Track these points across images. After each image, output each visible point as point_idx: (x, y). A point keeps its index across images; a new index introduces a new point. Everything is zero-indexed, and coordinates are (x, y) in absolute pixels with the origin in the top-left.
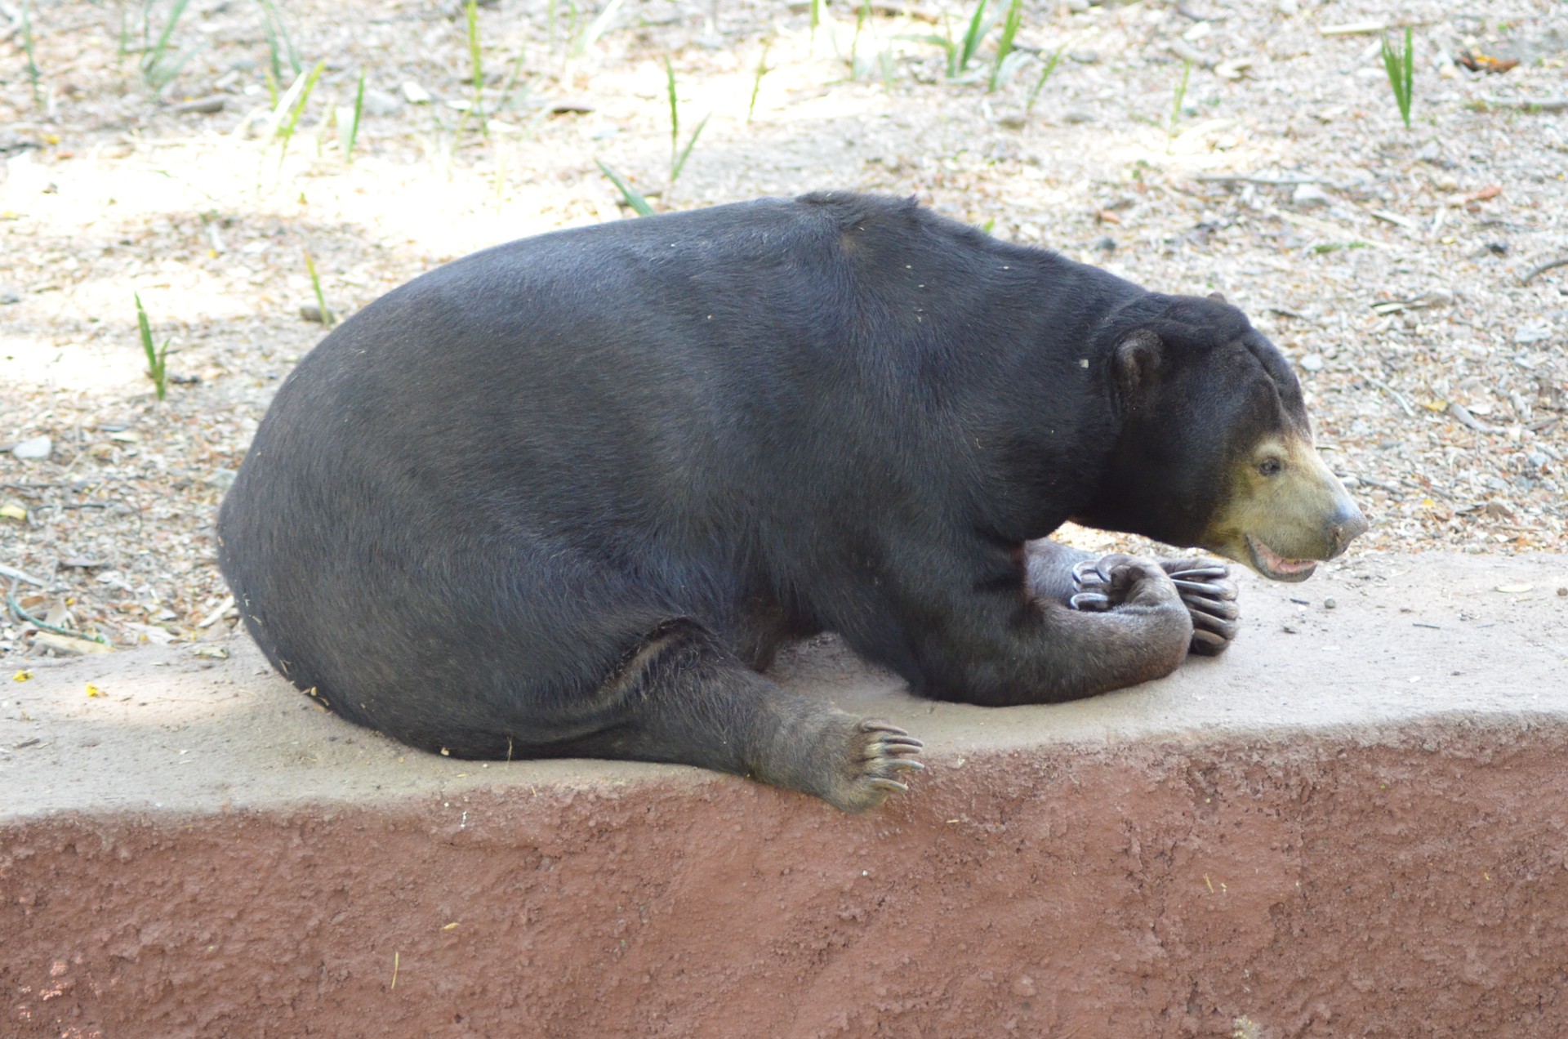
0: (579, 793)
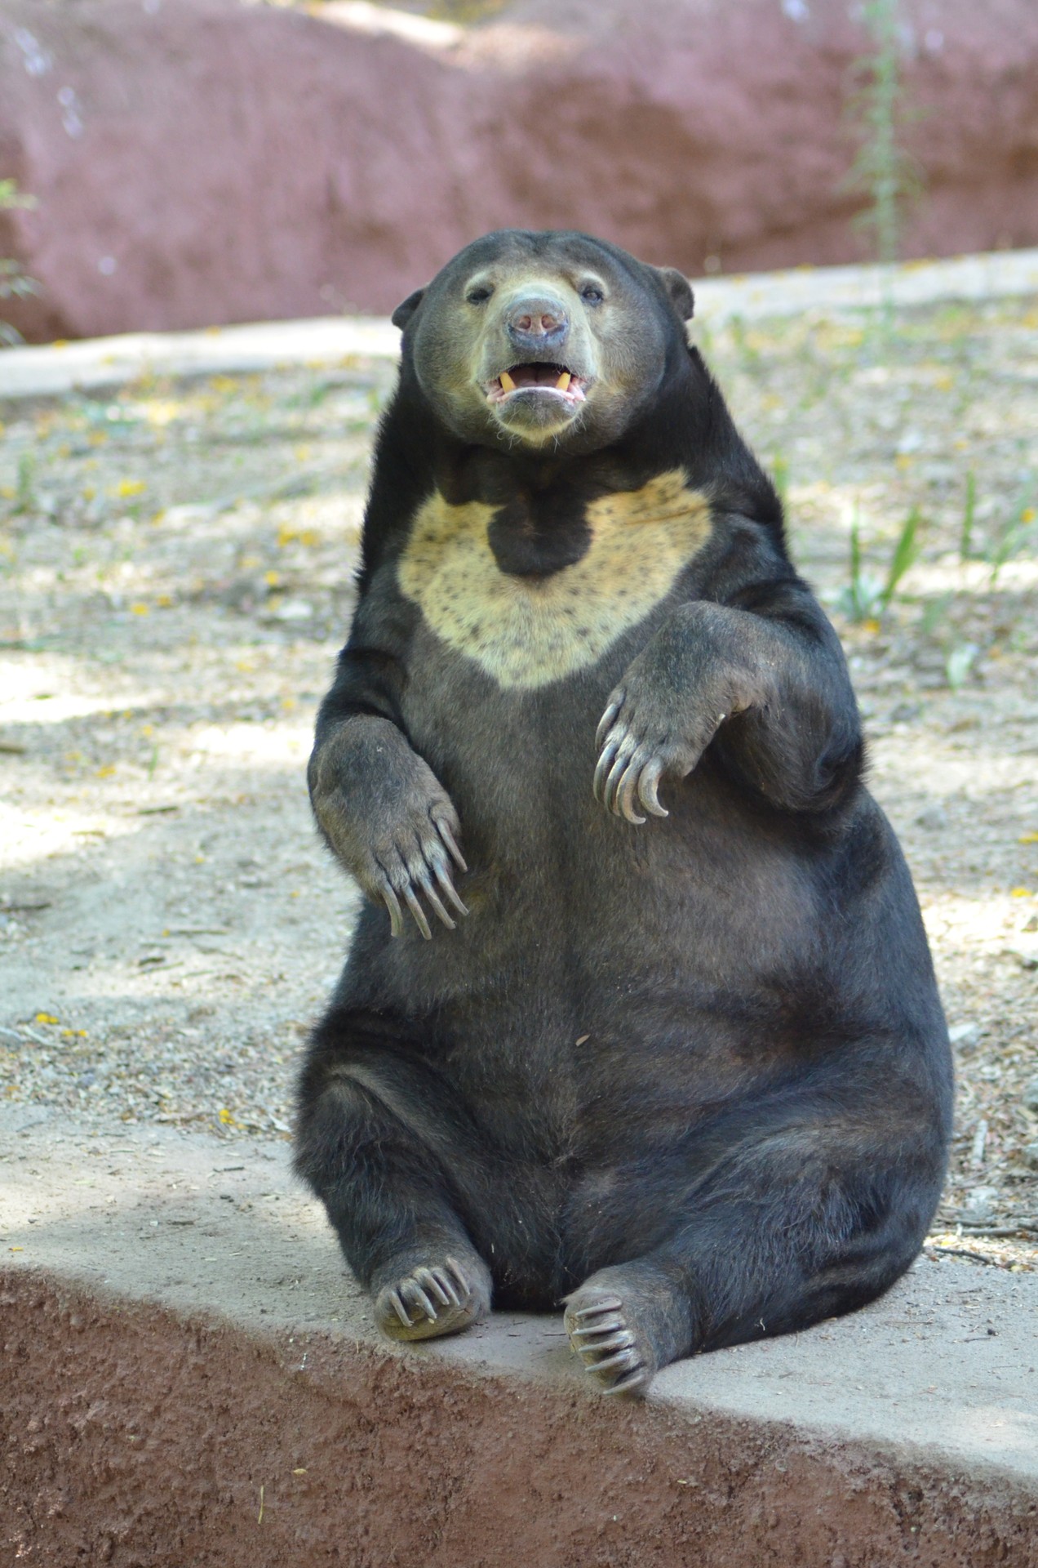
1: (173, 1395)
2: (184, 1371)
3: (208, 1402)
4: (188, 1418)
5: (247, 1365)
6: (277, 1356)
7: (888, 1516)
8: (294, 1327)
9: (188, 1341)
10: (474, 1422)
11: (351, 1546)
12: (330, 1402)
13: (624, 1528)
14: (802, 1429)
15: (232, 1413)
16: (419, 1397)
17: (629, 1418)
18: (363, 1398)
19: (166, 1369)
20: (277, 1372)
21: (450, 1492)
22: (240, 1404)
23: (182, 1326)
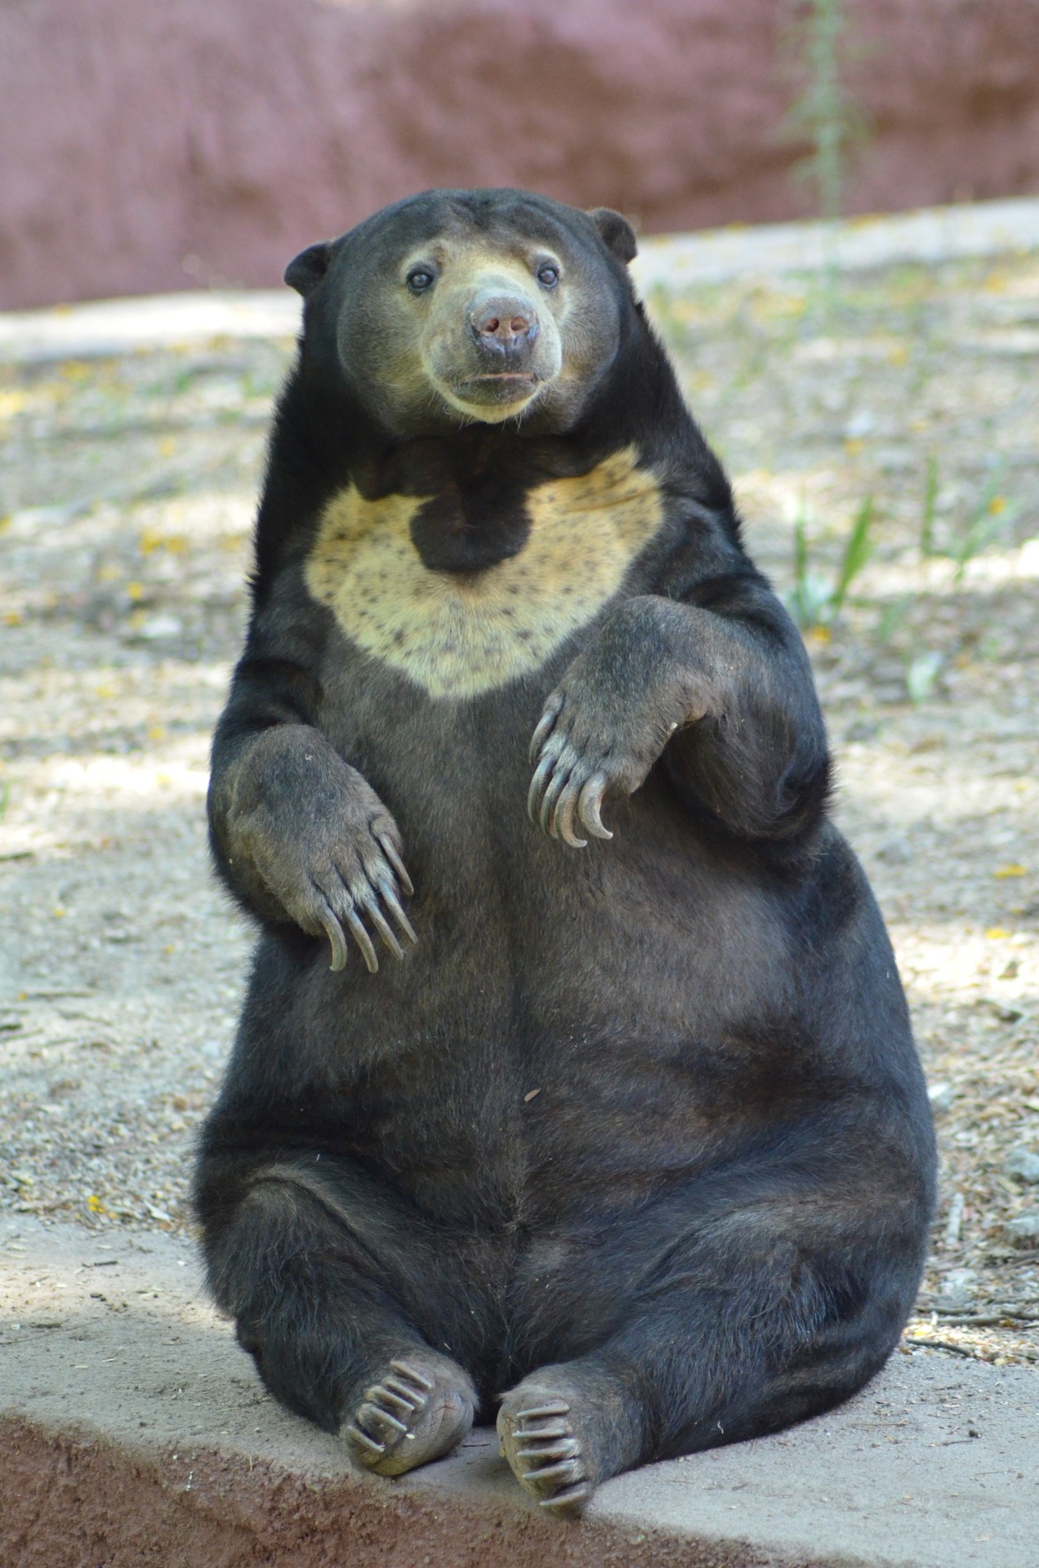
0: (289, 1477)
1: (40, 1522)
2: (52, 1494)
3: (81, 1529)
4: (58, 1547)
5: (126, 1486)
6: (159, 1475)
8: (178, 1442)
9: (56, 1461)
10: (385, 1547)
12: (220, 1526)
14: (759, 1548)
15: (109, 1541)
16: (322, 1520)
17: (562, 1538)
18: (258, 1521)
19: (33, 1492)
20: (159, 1495)
22: (118, 1531)
23: (50, 1443)
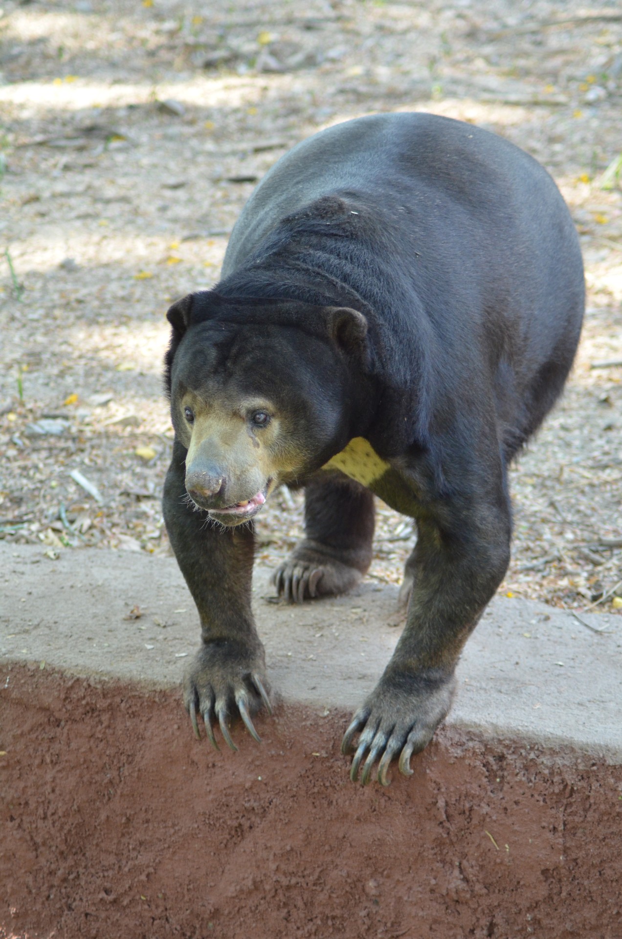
7: (480, 772)
11: (40, 800)
12: (27, 708)
13: (266, 784)
16: (101, 704)
18: (56, 705)
21: (124, 764)
